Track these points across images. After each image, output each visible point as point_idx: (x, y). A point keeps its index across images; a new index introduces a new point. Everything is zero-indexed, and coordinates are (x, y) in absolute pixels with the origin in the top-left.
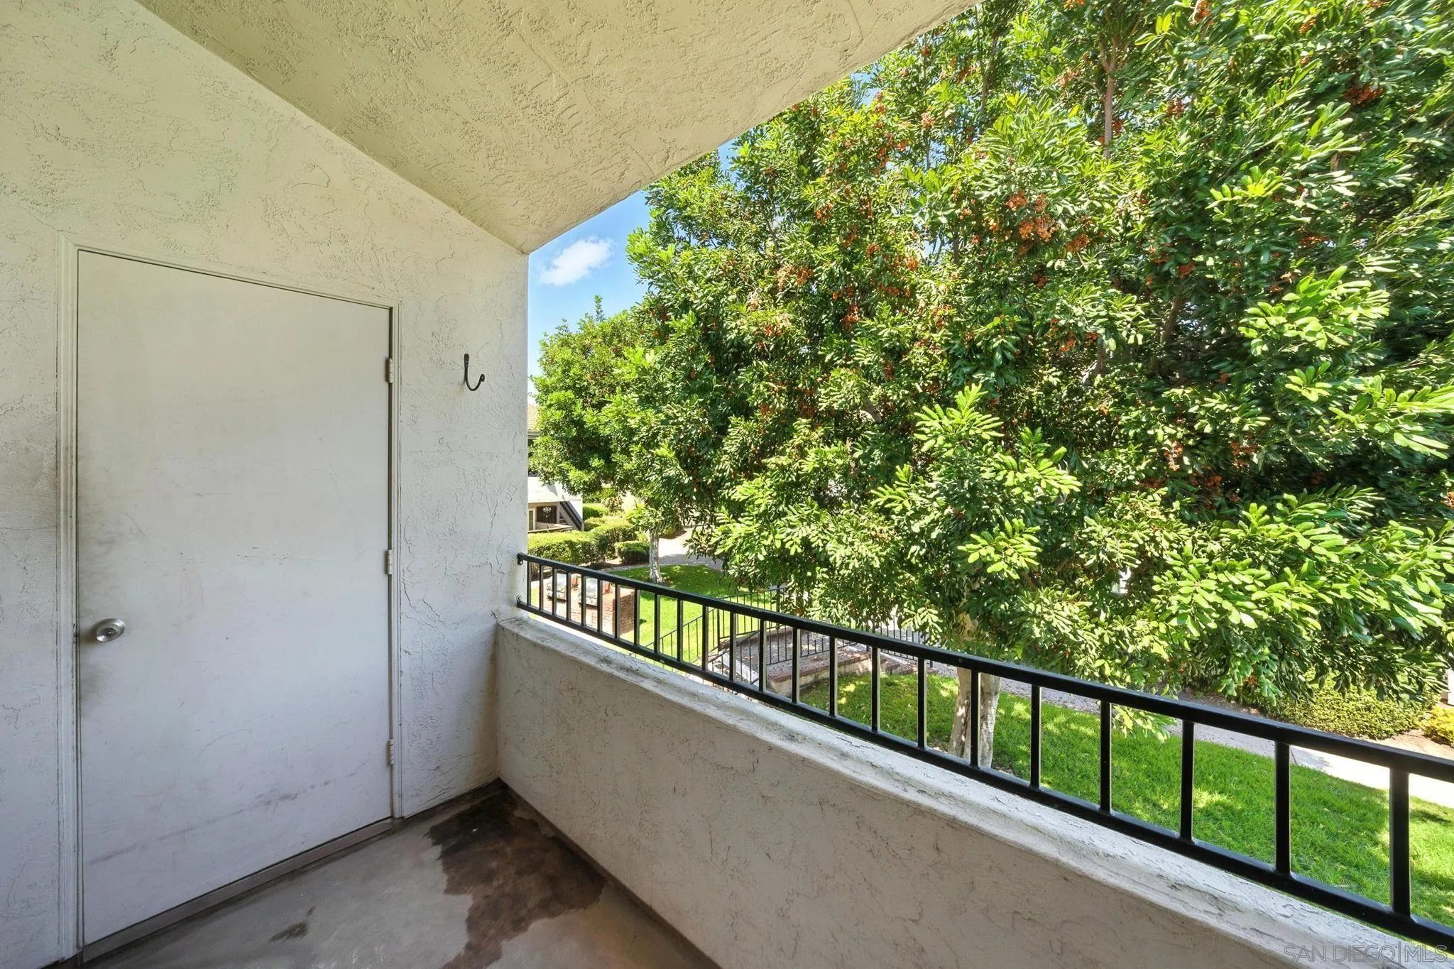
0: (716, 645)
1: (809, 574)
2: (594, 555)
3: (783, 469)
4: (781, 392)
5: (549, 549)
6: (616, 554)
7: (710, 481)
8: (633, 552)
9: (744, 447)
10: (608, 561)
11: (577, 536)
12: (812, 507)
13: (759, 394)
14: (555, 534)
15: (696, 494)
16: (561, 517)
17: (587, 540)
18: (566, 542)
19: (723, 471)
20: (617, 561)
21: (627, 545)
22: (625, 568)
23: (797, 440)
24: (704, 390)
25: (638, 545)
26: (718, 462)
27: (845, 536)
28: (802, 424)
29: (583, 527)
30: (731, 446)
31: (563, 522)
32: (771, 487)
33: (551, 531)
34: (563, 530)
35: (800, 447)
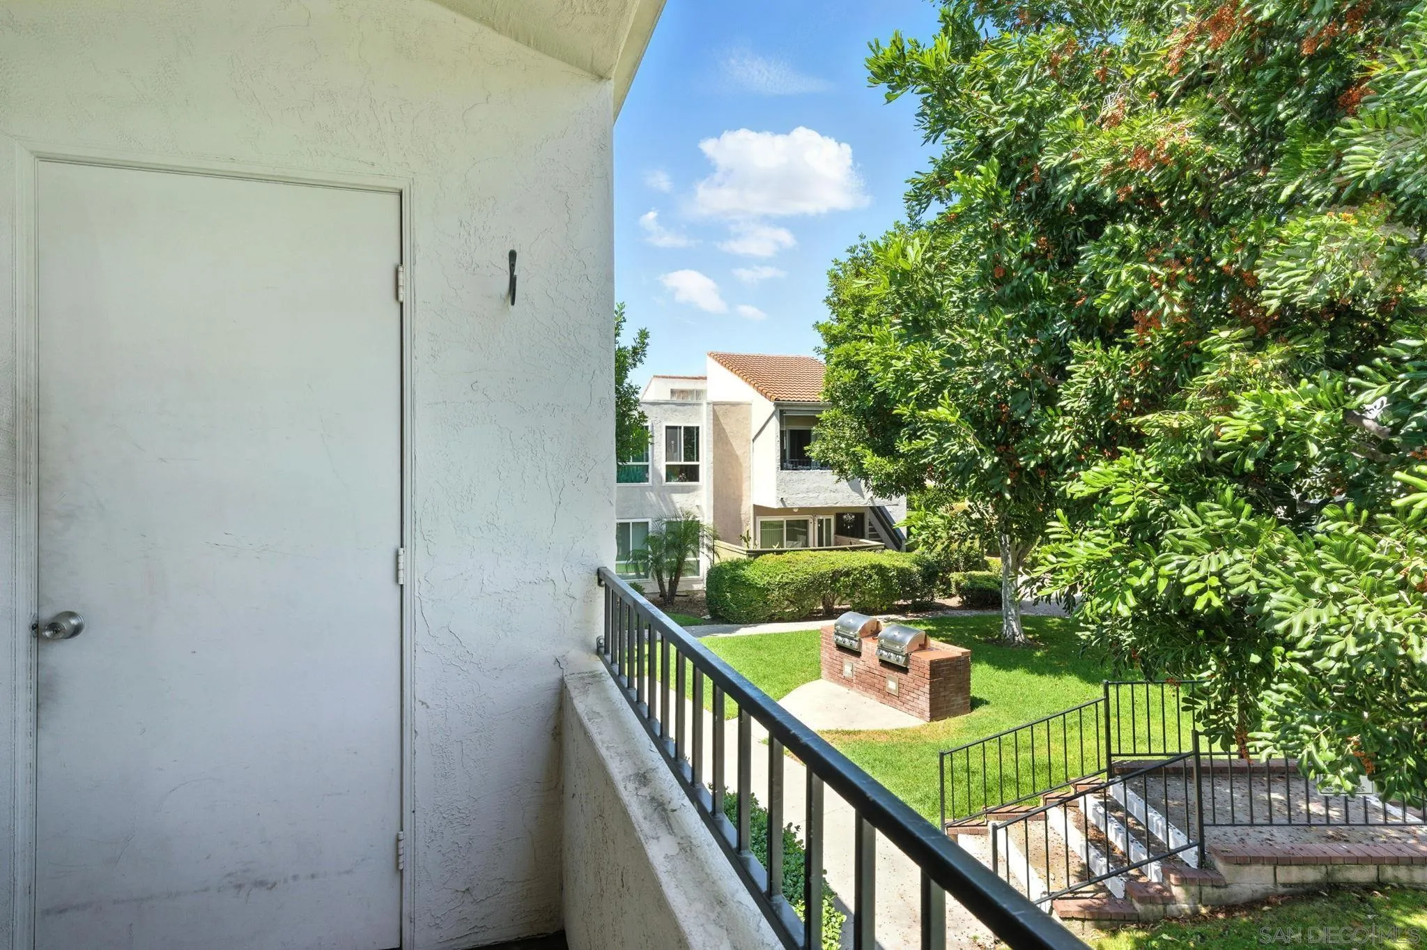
0: (1104, 766)
1: (1255, 659)
2: (916, 589)
3: (1178, 436)
4: (1172, 282)
5: (847, 574)
6: (954, 591)
7: (1033, 464)
8: (980, 590)
9: (1099, 398)
10: (938, 600)
11: (891, 559)
12: (1237, 512)
13: (1121, 291)
14: (858, 554)
15: (1011, 489)
16: (872, 530)
17: (906, 565)
18: (873, 567)
19: (1059, 446)
20: (954, 602)
21: (970, 578)
22: (966, 614)
23: (1212, 376)
24: (1020, 297)
25: (988, 579)
26: (1051, 430)
27: (1321, 579)
28: (1222, 339)
29: (904, 547)
30: (1074, 398)
31: (875, 537)
32: (1159, 474)
33: (854, 549)
34: (870, 549)
35: (1218, 390)
